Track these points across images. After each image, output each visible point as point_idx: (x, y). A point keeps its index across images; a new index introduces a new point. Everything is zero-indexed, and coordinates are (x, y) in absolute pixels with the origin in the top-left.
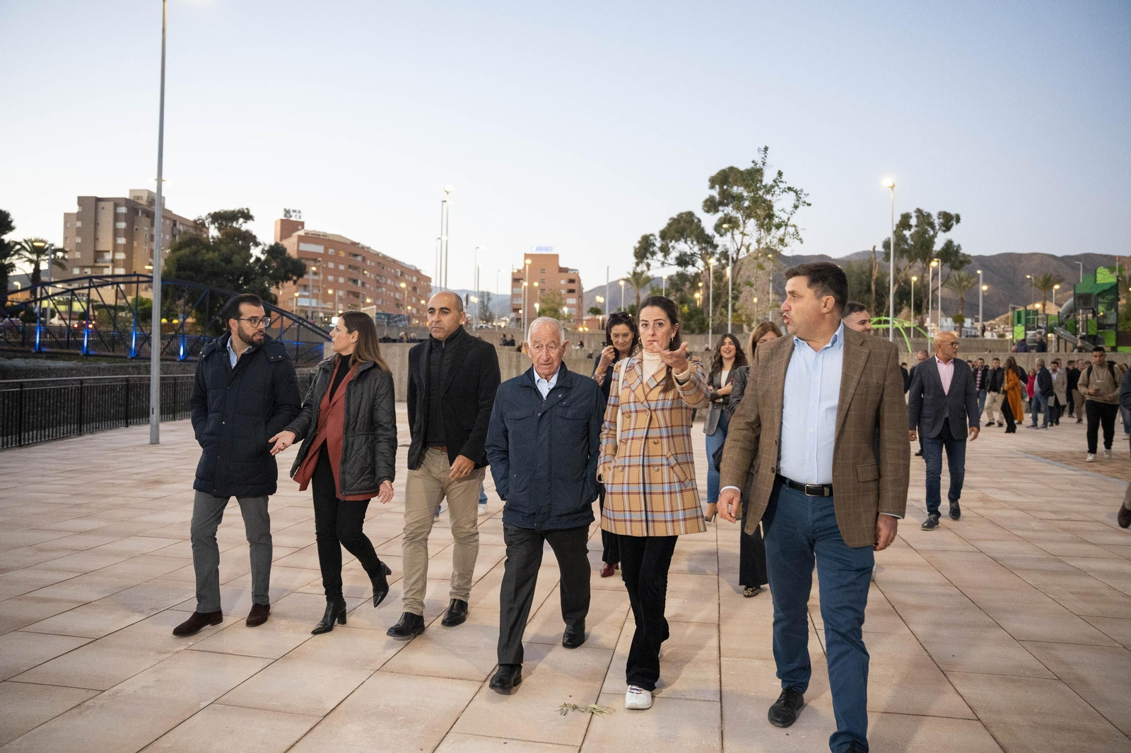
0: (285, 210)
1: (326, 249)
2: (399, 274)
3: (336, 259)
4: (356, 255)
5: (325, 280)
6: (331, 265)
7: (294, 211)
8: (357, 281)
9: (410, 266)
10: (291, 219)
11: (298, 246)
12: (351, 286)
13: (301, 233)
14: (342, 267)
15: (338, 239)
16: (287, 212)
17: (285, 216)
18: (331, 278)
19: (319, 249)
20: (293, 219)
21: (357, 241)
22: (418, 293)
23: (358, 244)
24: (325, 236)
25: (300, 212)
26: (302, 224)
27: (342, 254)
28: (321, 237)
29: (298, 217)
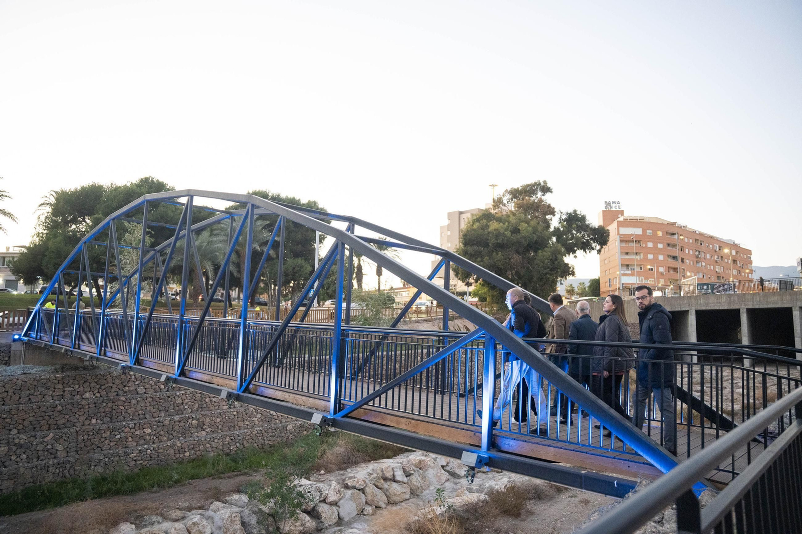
0: (606, 202)
1: (644, 231)
2: (718, 249)
3: (654, 239)
4: (673, 234)
5: (646, 258)
6: (650, 245)
7: (614, 203)
8: (677, 257)
9: (727, 240)
10: (612, 209)
11: (618, 231)
12: (670, 261)
13: (621, 219)
14: (660, 246)
15: (655, 221)
16: (608, 204)
17: (606, 207)
18: (650, 256)
19: (638, 231)
20: (613, 209)
21: (673, 221)
22: (739, 265)
23: (675, 223)
24: (643, 219)
25: (619, 203)
26: (622, 213)
27: (660, 234)
28: (639, 220)
29: (618, 207)
